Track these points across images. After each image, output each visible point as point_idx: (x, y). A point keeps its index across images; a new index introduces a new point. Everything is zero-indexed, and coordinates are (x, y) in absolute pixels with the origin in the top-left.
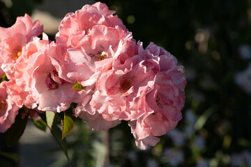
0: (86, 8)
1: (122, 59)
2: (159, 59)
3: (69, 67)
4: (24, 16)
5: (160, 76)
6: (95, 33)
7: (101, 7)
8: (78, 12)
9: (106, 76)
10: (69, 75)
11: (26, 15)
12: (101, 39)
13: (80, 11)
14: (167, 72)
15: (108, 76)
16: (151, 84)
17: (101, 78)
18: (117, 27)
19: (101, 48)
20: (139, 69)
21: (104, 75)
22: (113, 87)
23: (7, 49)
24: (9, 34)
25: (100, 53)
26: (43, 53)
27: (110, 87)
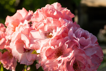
0: (48, 6)
2: (79, 40)
3: (31, 41)
6: (47, 22)
7: (58, 5)
9: (45, 49)
11: (23, 8)
12: (50, 25)
13: (44, 8)
17: (43, 50)
18: (60, 19)
22: (50, 55)
23: (12, 27)
24: (13, 19)
25: (49, 33)
26: (20, 32)
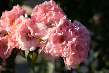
0: (46, 3)
1: (61, 28)
2: (78, 28)
3: (36, 30)
4: (17, 5)
5: (78, 36)
6: (49, 15)
7: (53, 3)
8: (42, 5)
9: (53, 35)
10: (36, 34)
11: (18, 5)
12: (52, 18)
14: (82, 35)
15: (54, 36)
16: (74, 40)
17: (51, 36)
18: (59, 12)
19: (52, 22)
20: (69, 33)
21: (52, 35)
22: (56, 41)
23: (9, 21)
24: (10, 14)
25: (51, 24)
26: (25, 23)
27: (55, 40)
